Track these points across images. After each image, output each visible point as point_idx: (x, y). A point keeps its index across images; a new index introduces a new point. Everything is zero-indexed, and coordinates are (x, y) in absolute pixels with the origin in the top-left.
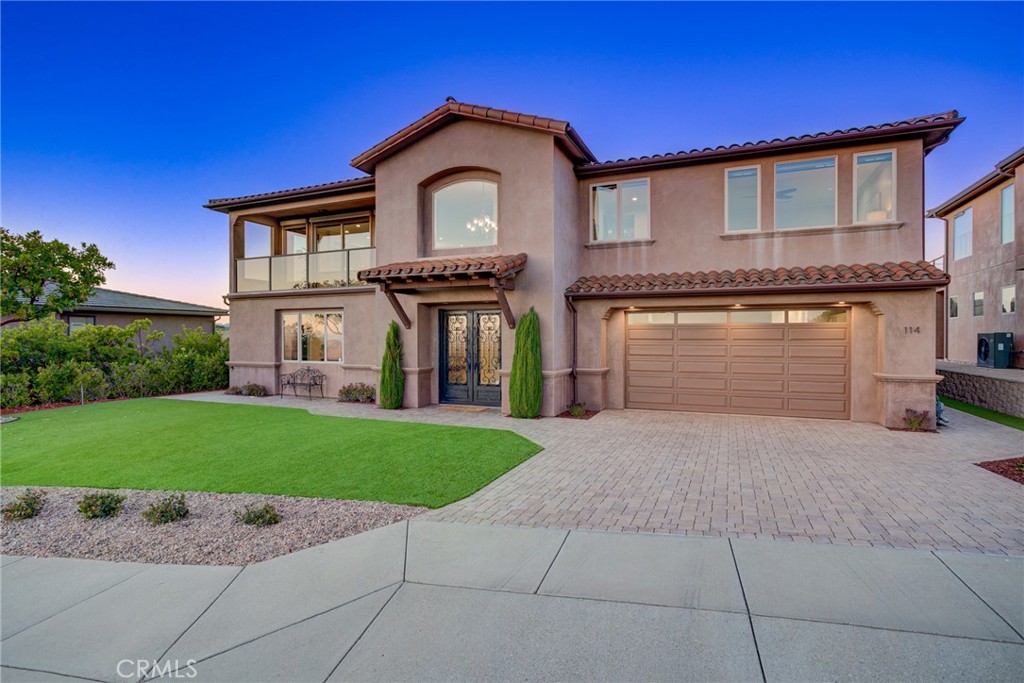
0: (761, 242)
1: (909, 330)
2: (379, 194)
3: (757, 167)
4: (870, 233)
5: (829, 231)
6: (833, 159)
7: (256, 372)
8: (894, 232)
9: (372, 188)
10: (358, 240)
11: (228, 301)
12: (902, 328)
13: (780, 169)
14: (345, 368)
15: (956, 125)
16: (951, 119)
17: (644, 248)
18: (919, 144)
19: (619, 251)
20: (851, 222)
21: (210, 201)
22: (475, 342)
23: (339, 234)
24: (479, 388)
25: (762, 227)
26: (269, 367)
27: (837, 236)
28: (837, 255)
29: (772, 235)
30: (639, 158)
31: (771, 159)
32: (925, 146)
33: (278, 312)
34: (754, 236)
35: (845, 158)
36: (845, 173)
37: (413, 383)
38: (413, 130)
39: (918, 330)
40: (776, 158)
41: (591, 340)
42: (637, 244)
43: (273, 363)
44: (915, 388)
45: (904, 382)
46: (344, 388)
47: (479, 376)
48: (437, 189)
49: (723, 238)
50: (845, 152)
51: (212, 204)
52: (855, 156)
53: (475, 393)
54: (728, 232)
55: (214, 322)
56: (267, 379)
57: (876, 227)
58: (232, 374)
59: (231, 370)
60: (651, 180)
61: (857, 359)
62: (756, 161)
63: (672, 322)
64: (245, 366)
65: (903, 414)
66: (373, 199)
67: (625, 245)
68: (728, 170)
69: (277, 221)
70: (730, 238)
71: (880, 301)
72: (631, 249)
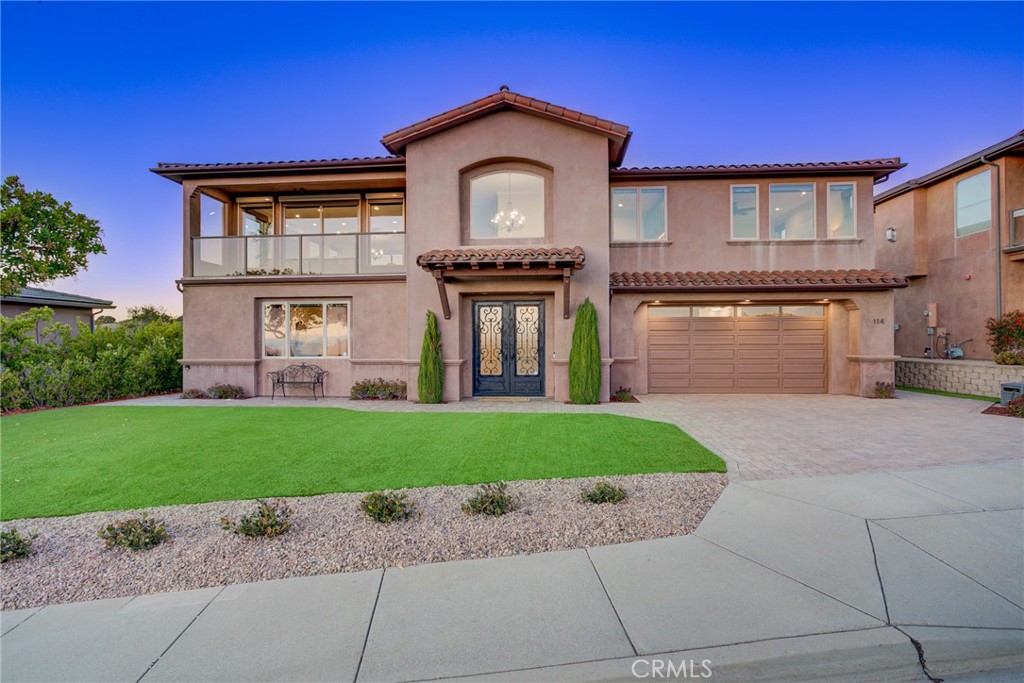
0: (759, 248)
1: (877, 321)
2: (411, 176)
3: (756, 185)
4: (839, 246)
5: (811, 242)
6: (812, 186)
7: (226, 371)
8: (856, 246)
9: (403, 169)
10: (384, 223)
11: (181, 287)
12: (872, 320)
13: (774, 189)
14: (354, 363)
15: (898, 168)
16: (896, 164)
17: (662, 249)
18: (872, 179)
19: (639, 250)
20: (826, 236)
21: (160, 165)
22: (512, 333)
23: (356, 216)
24: (516, 379)
25: (760, 235)
26: (245, 364)
27: (816, 247)
28: (816, 262)
29: (768, 243)
30: (650, 167)
31: (767, 181)
32: (875, 180)
33: (258, 300)
34: (755, 243)
35: (821, 185)
36: (821, 197)
37: (453, 376)
38: (462, 113)
39: (882, 321)
40: (772, 180)
41: (624, 330)
42: (656, 245)
43: (253, 360)
44: (881, 365)
45: (874, 362)
46: (357, 384)
47: (515, 365)
48: (475, 177)
49: (729, 243)
50: (822, 180)
51: (164, 168)
52: (829, 184)
53: (512, 384)
54: (733, 239)
55: (92, 316)
56: (244, 378)
57: (844, 242)
58: (185, 373)
59: (185, 370)
60: (668, 189)
61: (835, 343)
62: (755, 180)
63: (688, 315)
64: (209, 364)
65: (874, 386)
66: (403, 181)
67: (645, 245)
68: (733, 186)
69: (231, 197)
70: (735, 243)
71: (857, 298)
72: (650, 249)
